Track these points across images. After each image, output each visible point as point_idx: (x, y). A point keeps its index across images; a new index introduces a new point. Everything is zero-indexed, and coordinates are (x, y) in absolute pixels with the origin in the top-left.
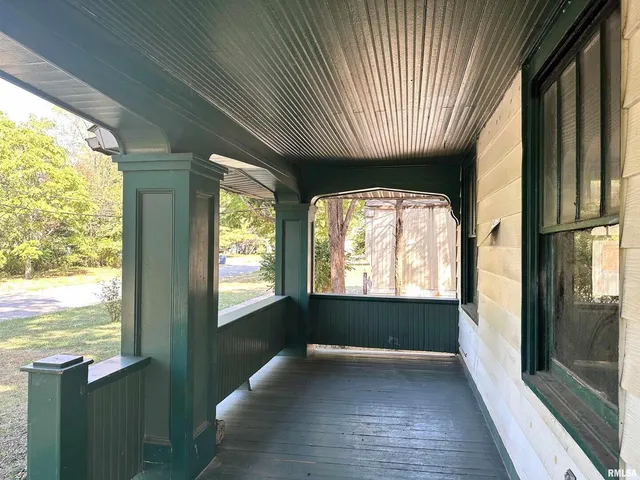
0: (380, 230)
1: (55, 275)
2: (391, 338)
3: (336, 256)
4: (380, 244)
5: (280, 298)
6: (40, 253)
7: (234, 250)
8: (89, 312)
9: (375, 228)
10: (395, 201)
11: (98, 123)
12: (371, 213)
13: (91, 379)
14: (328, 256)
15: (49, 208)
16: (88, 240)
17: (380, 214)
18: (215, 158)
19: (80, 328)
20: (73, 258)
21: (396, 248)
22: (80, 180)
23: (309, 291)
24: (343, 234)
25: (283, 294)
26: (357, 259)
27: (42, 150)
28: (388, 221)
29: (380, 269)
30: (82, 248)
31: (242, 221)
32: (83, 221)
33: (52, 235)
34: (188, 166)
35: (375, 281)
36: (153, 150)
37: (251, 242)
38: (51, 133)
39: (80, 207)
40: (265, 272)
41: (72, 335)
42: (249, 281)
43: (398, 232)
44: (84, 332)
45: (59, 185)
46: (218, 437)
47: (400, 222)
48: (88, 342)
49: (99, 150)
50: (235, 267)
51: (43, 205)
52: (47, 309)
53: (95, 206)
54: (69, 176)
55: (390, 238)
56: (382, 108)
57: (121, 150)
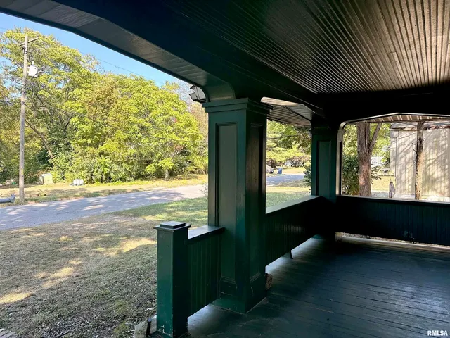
0: (403, 147)
1: (181, 179)
2: (406, 233)
3: (364, 169)
4: (403, 159)
5: (314, 197)
6: (173, 165)
7: (288, 164)
8: (199, 201)
9: (399, 146)
10: (416, 123)
11: (195, 84)
12: (395, 134)
13: (190, 237)
14: (358, 168)
15: (177, 139)
16: (198, 157)
17: (404, 134)
18: (265, 100)
19: (194, 211)
20: (190, 168)
21: (417, 162)
22: (194, 121)
23: (337, 193)
24: (370, 151)
25: (317, 195)
26: (386, 172)
27: (172, 103)
28: (411, 139)
29: (403, 179)
30: (195, 163)
31: (293, 143)
32: (195, 146)
33: (179, 154)
34: (246, 107)
35: (398, 188)
36: (226, 98)
37: (300, 158)
38: (177, 92)
39: (194, 137)
40: (308, 179)
41: (189, 214)
42: (298, 186)
43: (419, 149)
44: (195, 213)
45: (182, 124)
46: (267, 286)
47: (420, 141)
48: (197, 219)
49: (197, 100)
50: (289, 176)
51: (173, 136)
52: (177, 198)
53: (202, 136)
54: (187, 118)
55: (412, 154)
56: (393, 50)
57: (207, 100)
